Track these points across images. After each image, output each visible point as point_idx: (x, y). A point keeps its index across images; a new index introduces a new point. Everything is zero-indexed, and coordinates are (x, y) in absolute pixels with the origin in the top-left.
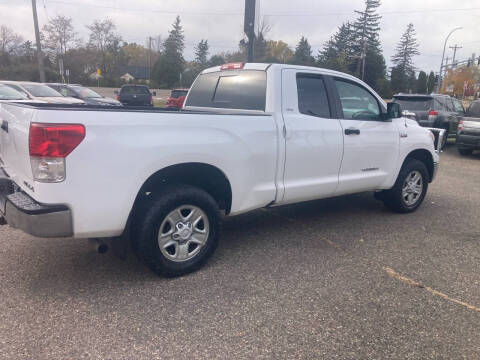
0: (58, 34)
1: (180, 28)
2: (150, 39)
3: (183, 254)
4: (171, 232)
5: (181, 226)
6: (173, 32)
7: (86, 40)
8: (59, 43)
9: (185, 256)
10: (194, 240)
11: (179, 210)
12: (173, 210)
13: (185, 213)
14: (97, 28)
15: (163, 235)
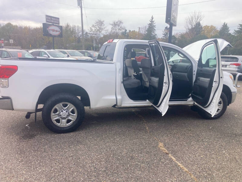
0: (98, 28)
1: (153, 22)
2: (139, 28)
3: (63, 124)
4: (57, 113)
5: (62, 111)
6: (150, 24)
7: (110, 30)
8: (98, 32)
9: (65, 125)
10: (70, 118)
11: (61, 104)
12: (58, 103)
13: (65, 106)
14: (115, 24)
15: (53, 114)
